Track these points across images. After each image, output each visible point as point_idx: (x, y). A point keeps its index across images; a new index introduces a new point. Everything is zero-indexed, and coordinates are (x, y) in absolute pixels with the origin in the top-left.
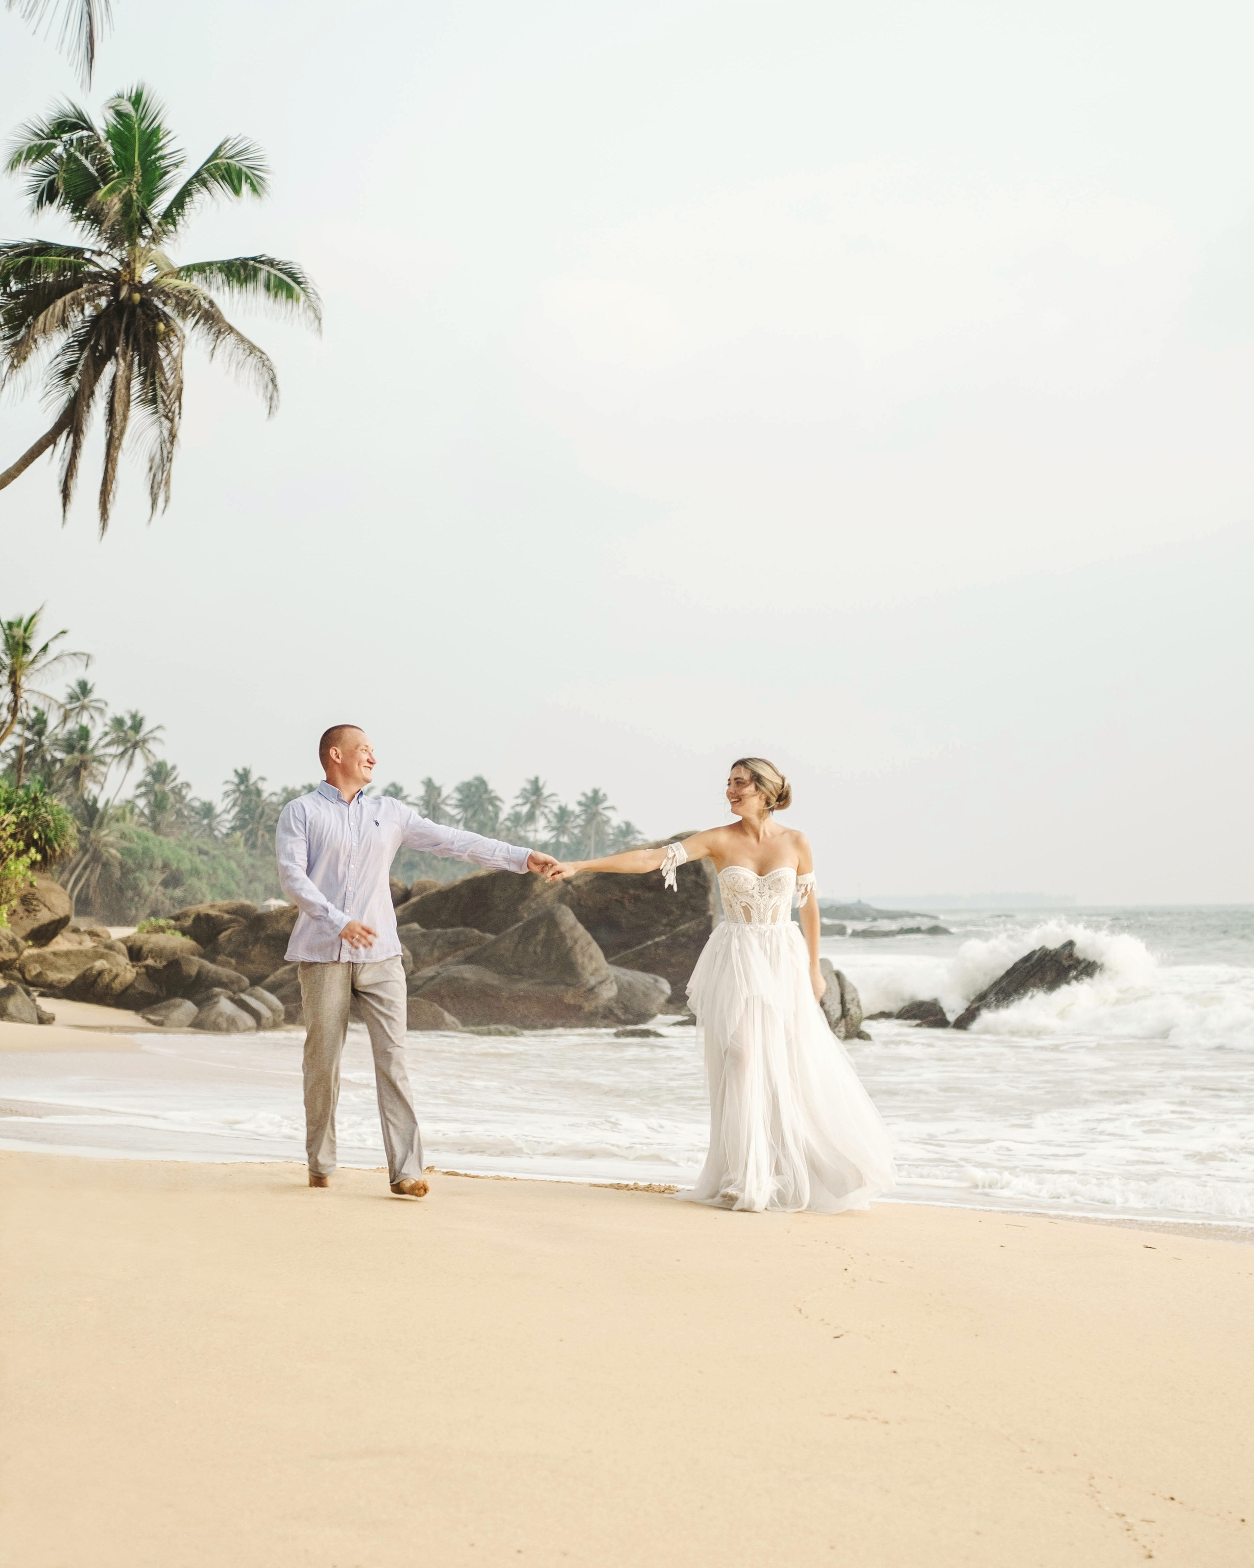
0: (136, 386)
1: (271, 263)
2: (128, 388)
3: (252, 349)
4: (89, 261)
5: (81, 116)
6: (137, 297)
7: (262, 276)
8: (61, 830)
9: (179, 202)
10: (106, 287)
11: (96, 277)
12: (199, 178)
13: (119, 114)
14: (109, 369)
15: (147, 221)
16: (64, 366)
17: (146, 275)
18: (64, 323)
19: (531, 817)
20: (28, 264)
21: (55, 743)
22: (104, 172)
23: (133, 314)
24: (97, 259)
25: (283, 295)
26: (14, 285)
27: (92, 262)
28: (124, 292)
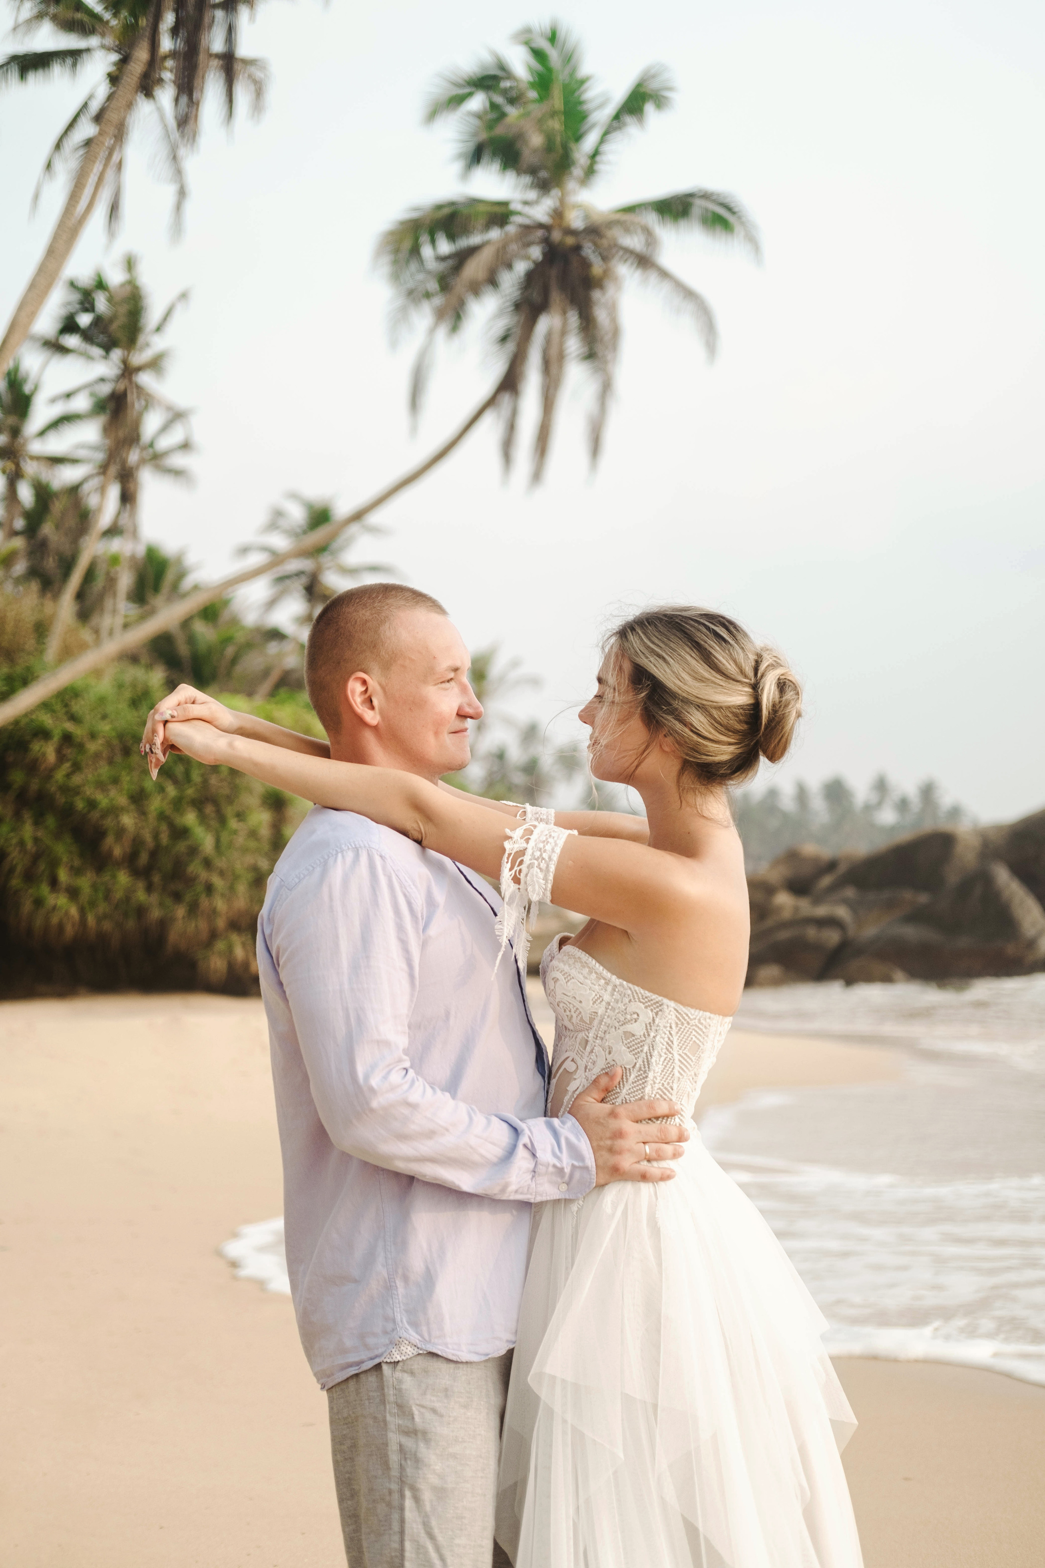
0: (572, 342)
1: (706, 196)
2: (563, 342)
3: (689, 294)
6: (569, 242)
7: (696, 211)
10: (537, 237)
11: (526, 229)
14: (544, 324)
15: (572, 162)
16: (500, 333)
17: (576, 219)
18: (495, 285)
23: (566, 259)
24: (527, 210)
25: (718, 228)
26: (445, 247)
27: (519, 213)
28: (557, 239)
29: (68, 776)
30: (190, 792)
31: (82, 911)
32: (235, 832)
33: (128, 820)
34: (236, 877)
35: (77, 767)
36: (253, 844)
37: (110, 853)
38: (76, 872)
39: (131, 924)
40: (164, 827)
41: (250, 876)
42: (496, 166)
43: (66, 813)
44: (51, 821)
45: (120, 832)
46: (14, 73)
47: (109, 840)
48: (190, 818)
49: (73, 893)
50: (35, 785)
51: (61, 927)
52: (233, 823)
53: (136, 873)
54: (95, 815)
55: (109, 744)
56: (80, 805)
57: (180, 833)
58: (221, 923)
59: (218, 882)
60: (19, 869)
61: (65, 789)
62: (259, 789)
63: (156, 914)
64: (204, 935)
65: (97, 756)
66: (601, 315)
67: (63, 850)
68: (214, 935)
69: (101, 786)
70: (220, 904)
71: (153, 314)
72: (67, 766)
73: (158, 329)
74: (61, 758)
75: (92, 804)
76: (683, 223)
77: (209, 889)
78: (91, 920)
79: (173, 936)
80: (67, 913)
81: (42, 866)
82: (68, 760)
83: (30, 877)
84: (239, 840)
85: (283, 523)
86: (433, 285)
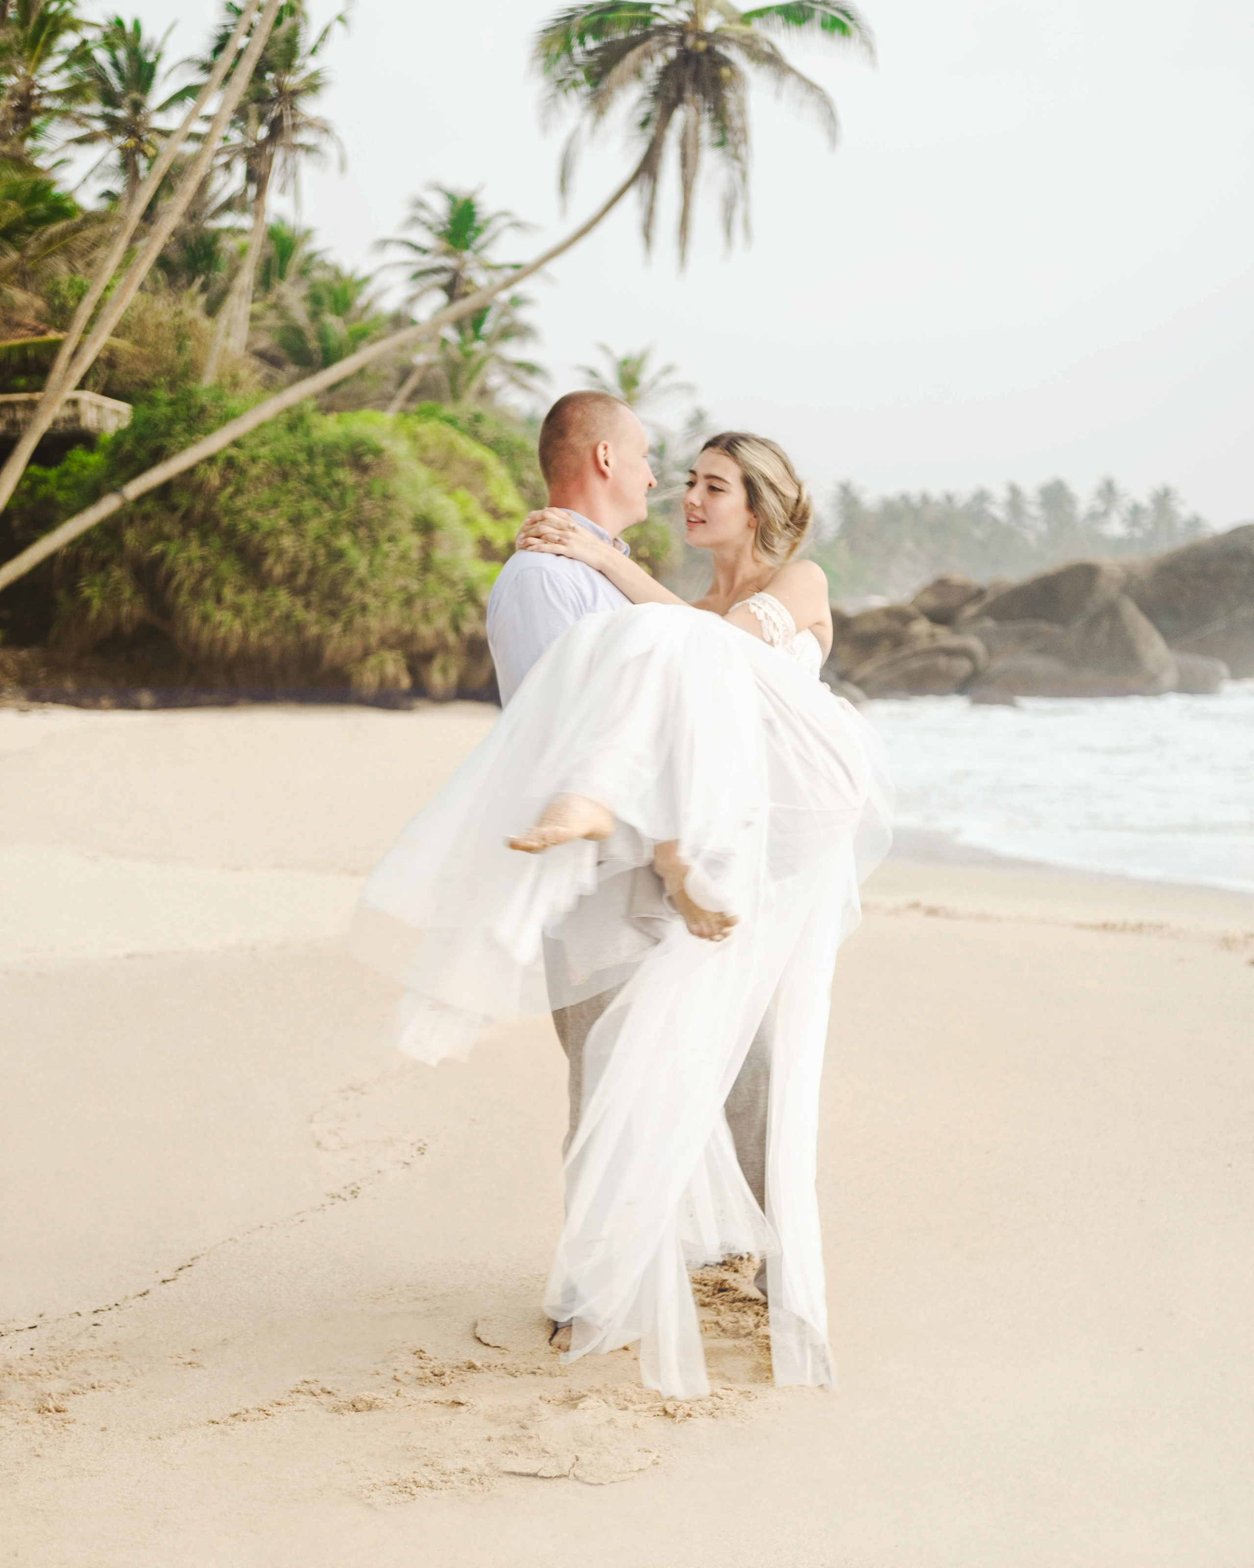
0: (705, 131)
2: (698, 132)
3: (811, 87)
4: (657, 14)
6: (701, 45)
7: (817, 16)
10: (673, 37)
11: (663, 30)
14: (679, 116)
16: (641, 118)
17: (711, 22)
18: (638, 73)
19: (1106, 514)
20: (601, 22)
23: (699, 62)
24: (665, 12)
25: (837, 32)
26: (591, 44)
27: (661, 15)
28: (690, 41)
29: (232, 497)
30: (345, 516)
31: (246, 626)
32: (387, 555)
33: (287, 542)
34: (388, 598)
35: (238, 492)
36: (403, 566)
37: (270, 572)
38: (241, 590)
39: (290, 639)
40: (322, 551)
41: (401, 597)
43: (231, 533)
44: (216, 542)
45: (281, 553)
47: (270, 561)
48: (344, 541)
49: (238, 610)
50: (200, 507)
51: (225, 643)
52: (386, 547)
53: (296, 592)
54: (257, 537)
55: (268, 468)
56: (243, 527)
57: (337, 555)
58: (374, 640)
59: (373, 603)
60: (187, 586)
61: (229, 511)
62: (409, 513)
63: (313, 630)
64: (358, 652)
65: (258, 478)
66: (732, 107)
67: (228, 568)
68: (367, 653)
69: (261, 509)
70: (374, 623)
71: (308, 38)
72: (230, 490)
73: (313, 51)
74: (225, 482)
75: (255, 527)
76: (806, 27)
77: (364, 608)
78: (253, 635)
79: (329, 650)
80: (231, 630)
81: (208, 583)
82: (230, 483)
83: (196, 593)
84: (391, 562)
85: (424, 215)
86: (580, 76)
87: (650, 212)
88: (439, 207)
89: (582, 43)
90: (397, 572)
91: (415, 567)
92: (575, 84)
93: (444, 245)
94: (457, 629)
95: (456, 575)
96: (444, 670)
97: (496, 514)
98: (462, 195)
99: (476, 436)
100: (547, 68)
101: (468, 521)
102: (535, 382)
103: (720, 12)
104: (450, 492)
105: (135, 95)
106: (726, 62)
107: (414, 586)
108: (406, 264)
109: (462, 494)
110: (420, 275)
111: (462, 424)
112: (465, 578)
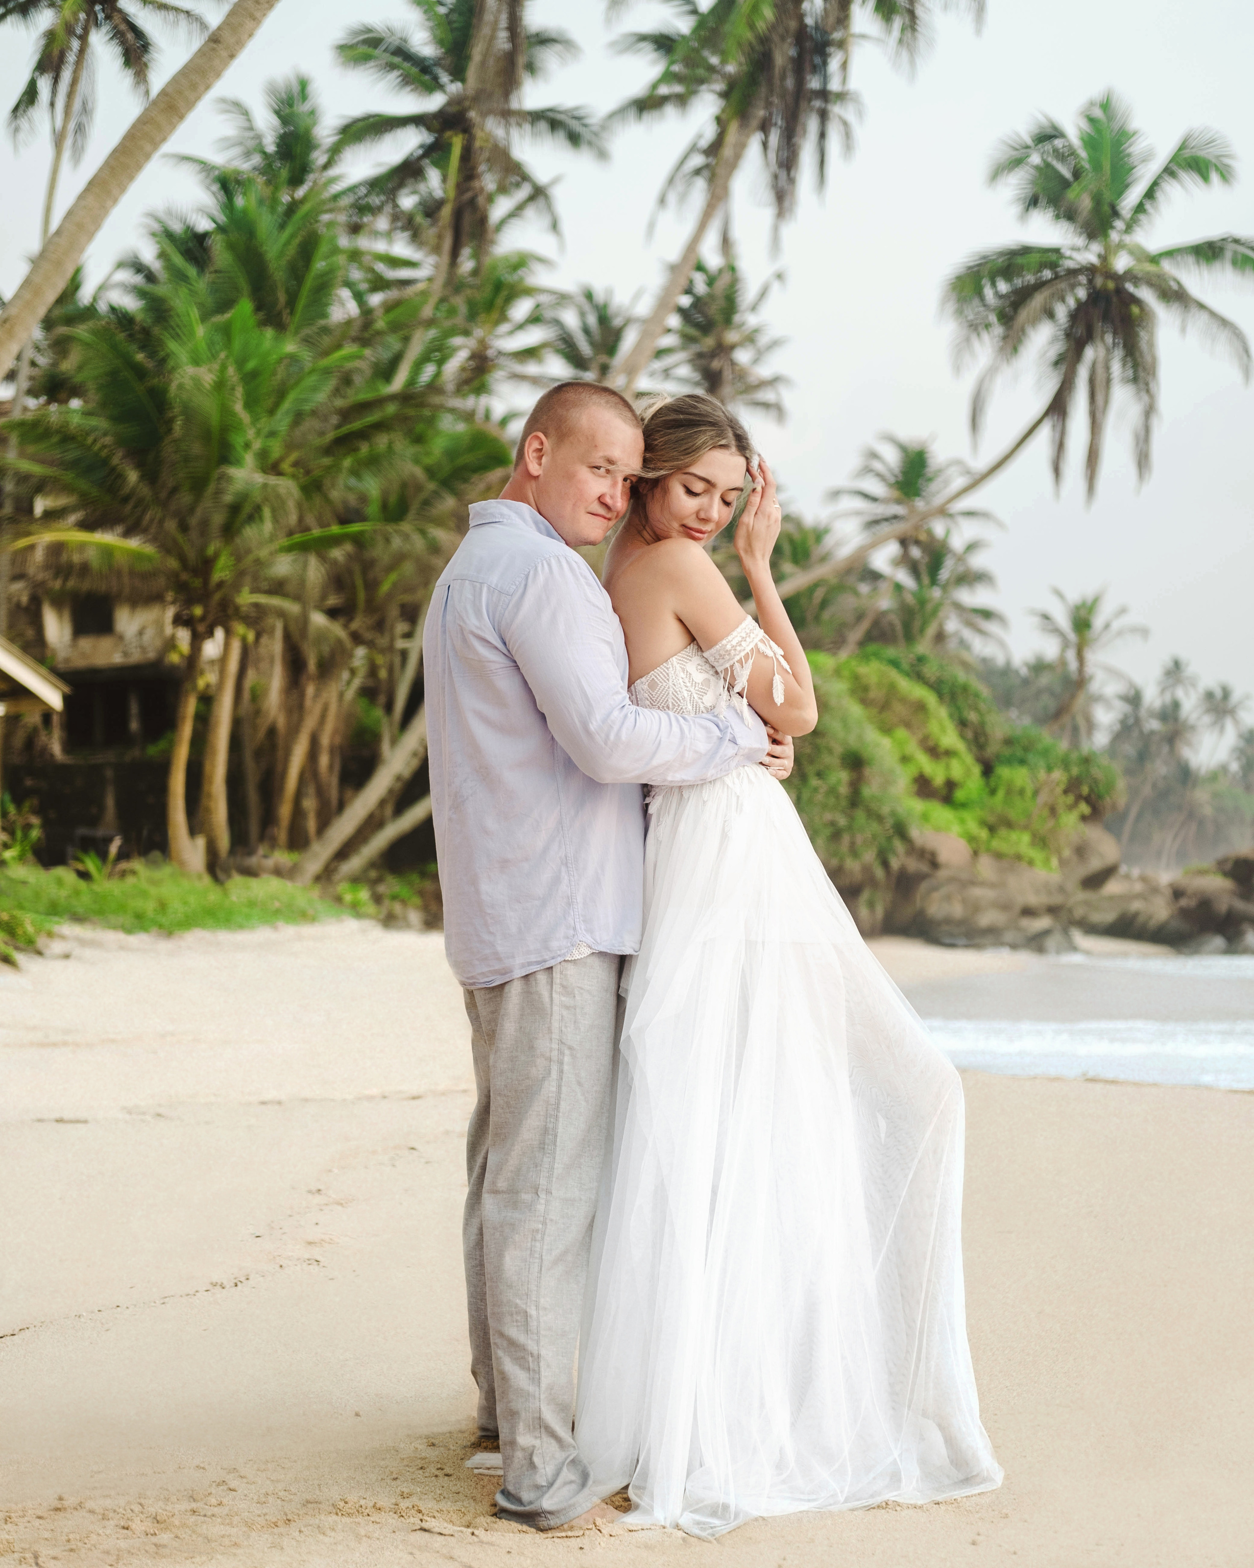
0: (1116, 367)
1: (1236, 241)
2: (1107, 368)
3: (1224, 323)
4: (1067, 258)
5: (1055, 128)
6: (1111, 285)
7: (1228, 254)
8: (1110, 786)
9: (1150, 194)
10: (1083, 279)
11: (1073, 273)
12: (1169, 171)
13: (1092, 120)
14: (1090, 353)
15: (1116, 214)
16: (1054, 357)
17: (1121, 263)
18: (1050, 314)
20: (1012, 266)
21: (1152, 714)
22: (1077, 174)
23: (1108, 301)
24: (1075, 255)
25: (1248, 268)
26: (1003, 287)
27: (1070, 258)
28: (1099, 281)
32: (816, 790)
36: (831, 801)
42: (1050, 213)
46: (632, 113)
52: (814, 782)
62: (838, 750)
66: (1143, 345)
71: (749, 292)
73: (754, 309)
76: (1217, 265)
84: (819, 797)
85: (878, 466)
86: (993, 318)
87: (1060, 447)
88: (892, 457)
89: (994, 284)
90: (825, 807)
91: (844, 803)
92: (988, 326)
93: (896, 494)
94: (885, 864)
95: (885, 810)
96: (871, 905)
97: (934, 751)
98: (914, 446)
99: (918, 676)
100: (959, 312)
101: (905, 759)
102: (992, 627)
103: (1131, 252)
104: (886, 729)
105: (603, 358)
106: (1137, 301)
107: (842, 821)
108: (858, 513)
109: (901, 733)
110: (873, 523)
111: (905, 666)
112: (893, 813)
